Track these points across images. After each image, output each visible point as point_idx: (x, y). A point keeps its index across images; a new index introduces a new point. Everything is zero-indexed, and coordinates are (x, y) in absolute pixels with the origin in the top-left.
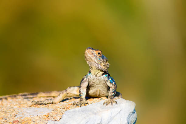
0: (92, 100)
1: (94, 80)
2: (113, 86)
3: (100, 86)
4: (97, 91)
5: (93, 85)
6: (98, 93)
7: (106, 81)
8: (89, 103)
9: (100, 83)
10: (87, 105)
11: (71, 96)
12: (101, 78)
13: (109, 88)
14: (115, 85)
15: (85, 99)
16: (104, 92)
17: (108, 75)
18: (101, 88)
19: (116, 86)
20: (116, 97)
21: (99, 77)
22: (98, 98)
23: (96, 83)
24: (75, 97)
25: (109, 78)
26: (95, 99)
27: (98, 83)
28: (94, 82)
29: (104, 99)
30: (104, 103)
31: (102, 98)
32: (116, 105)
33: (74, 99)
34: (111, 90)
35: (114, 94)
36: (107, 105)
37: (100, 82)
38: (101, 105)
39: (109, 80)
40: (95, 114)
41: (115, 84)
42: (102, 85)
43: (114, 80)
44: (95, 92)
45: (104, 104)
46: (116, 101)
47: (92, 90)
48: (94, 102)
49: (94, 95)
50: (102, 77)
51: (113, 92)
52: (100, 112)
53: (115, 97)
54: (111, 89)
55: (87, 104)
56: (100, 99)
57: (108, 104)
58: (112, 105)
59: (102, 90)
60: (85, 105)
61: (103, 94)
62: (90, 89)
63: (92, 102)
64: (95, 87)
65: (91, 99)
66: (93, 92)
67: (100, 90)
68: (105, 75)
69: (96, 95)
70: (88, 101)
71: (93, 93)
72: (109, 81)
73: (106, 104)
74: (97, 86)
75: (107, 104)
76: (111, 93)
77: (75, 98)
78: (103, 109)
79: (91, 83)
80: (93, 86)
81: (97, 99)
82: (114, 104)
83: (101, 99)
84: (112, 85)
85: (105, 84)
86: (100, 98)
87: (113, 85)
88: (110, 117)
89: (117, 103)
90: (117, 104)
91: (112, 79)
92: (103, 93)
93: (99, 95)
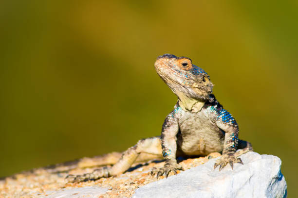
0: (191, 162)
1: (189, 120)
2: (231, 128)
3: (203, 130)
4: (198, 143)
5: (189, 132)
6: (202, 147)
7: (215, 120)
8: (184, 169)
9: (202, 125)
10: (181, 171)
11: (149, 160)
12: (203, 114)
13: (222, 134)
14: (234, 126)
15: (175, 161)
16: (212, 142)
17: (216, 106)
18: (206, 135)
19: (237, 127)
20: (239, 150)
21: (200, 113)
22: (203, 156)
23: (194, 126)
24: (155, 159)
25: (219, 113)
26: (196, 160)
27: (199, 125)
28: (190, 124)
29: (216, 158)
30: (216, 165)
31: (212, 155)
32: (241, 167)
33: (154, 164)
34: (228, 137)
35: (233, 143)
36: (223, 168)
37: (202, 122)
38: (210, 170)
39: (221, 116)
40: (199, 188)
41: (235, 123)
42: (208, 129)
43: (230, 116)
44: (195, 146)
45: (215, 168)
46: (239, 159)
47: (187, 142)
48: (195, 165)
49: (194, 150)
50: (205, 111)
51: (231, 141)
52: (208, 183)
53: (237, 150)
54: (227, 134)
55: (181, 169)
56: (206, 158)
57: (225, 166)
58: (232, 166)
59: (208, 139)
60: (177, 173)
61: (211, 147)
62: (185, 140)
63: (191, 164)
64: (194, 135)
65: (189, 160)
66: (190, 147)
67: (205, 139)
68: (210, 108)
69: (199, 151)
70: (183, 164)
71: (192, 148)
72: (221, 119)
73: (219, 166)
74: (197, 131)
75: (222, 165)
76: (227, 143)
77: (156, 162)
78: (213, 176)
79: (184, 128)
80: (190, 134)
81: (201, 159)
82: (235, 165)
83: (209, 158)
84: (227, 127)
85: (213, 125)
86: (207, 156)
87: (229, 125)
88: (231, 191)
89: (243, 162)
90: (243, 164)
91: (227, 114)
92: (212, 145)
93: (204, 151)
